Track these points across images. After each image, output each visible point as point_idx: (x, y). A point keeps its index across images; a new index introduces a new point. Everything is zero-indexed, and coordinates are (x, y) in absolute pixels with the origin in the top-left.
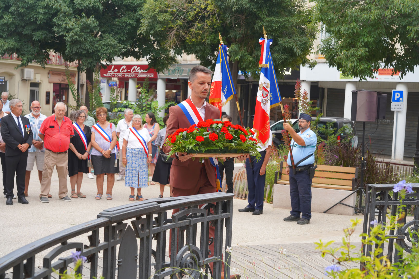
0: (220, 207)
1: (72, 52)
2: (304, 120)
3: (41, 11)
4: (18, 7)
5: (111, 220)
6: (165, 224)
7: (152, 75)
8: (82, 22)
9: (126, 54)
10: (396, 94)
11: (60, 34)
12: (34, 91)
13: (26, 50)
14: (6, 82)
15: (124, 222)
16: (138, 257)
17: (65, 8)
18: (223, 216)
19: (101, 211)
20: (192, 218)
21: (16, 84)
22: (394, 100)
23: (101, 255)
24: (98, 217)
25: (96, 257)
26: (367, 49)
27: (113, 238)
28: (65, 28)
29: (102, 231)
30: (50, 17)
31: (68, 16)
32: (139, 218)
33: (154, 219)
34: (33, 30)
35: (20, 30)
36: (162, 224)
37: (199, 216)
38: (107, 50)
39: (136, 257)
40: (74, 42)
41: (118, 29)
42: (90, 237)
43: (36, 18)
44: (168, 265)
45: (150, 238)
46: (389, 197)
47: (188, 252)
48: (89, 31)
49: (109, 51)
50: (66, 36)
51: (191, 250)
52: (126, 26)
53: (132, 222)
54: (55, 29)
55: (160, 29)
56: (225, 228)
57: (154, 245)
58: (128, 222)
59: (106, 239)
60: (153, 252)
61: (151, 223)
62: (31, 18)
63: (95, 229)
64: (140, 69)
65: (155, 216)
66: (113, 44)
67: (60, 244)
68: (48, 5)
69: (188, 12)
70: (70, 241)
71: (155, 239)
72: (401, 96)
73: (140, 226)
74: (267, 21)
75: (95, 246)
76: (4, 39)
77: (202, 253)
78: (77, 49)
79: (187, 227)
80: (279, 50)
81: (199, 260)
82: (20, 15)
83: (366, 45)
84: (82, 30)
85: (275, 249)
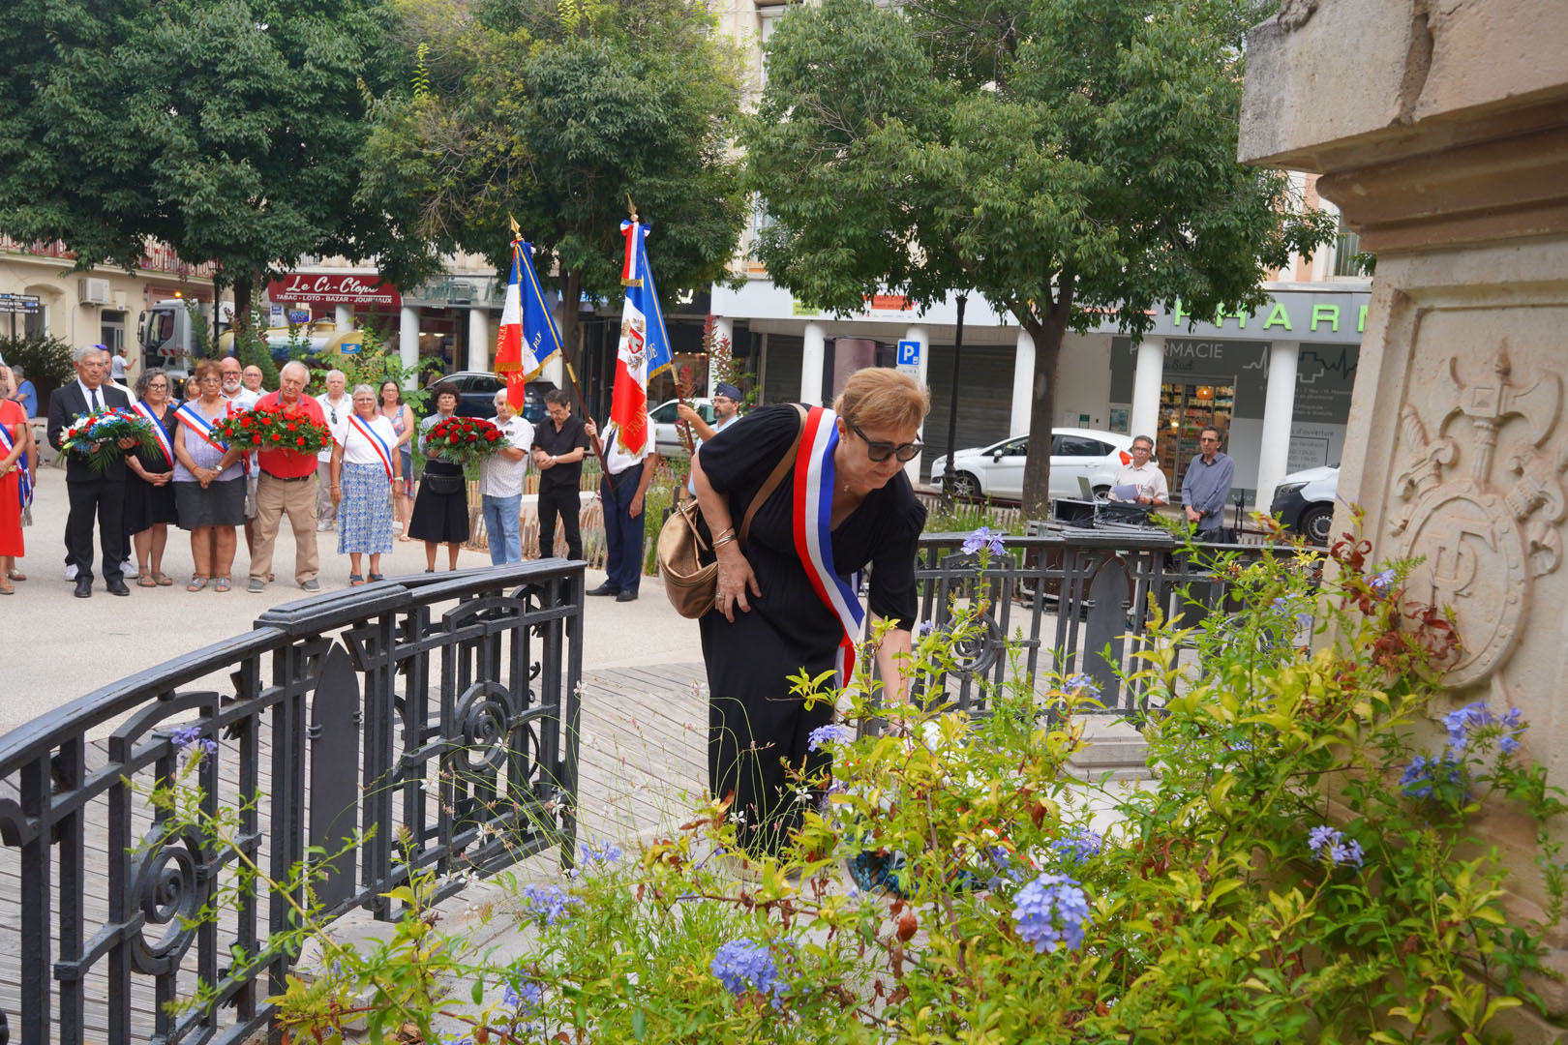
0: (555, 592)
1: (199, 240)
2: (726, 398)
3: (123, 143)
4: (66, 132)
5: (291, 632)
6: (426, 635)
7: (388, 299)
8: (221, 172)
9: (329, 250)
10: (907, 347)
11: (170, 198)
12: (112, 329)
13: (88, 233)
14: (41, 309)
15: (323, 635)
16: (362, 717)
17: (181, 139)
18: (563, 613)
19: (265, 611)
20: (490, 618)
21: (68, 314)
22: (902, 361)
23: (266, 717)
24: (257, 625)
25: (254, 724)
26: (853, 252)
27: (297, 676)
28: (181, 184)
29: (267, 659)
30: (145, 157)
31: (188, 156)
32: (360, 624)
33: (398, 626)
34: (104, 188)
35: (70, 186)
36: (419, 636)
37: (505, 615)
38: (282, 239)
39: (357, 717)
40: (204, 218)
41: (308, 192)
42: (235, 677)
43: (110, 159)
44: (434, 732)
45: (390, 670)
46: (920, 562)
47: (482, 699)
48: (238, 193)
49: (286, 241)
50: (184, 204)
51: (489, 693)
52: (327, 185)
53: (343, 634)
54: (158, 186)
55: (405, 195)
56: (566, 640)
57: (400, 684)
58: (335, 635)
59: (278, 679)
60: (399, 702)
61: (392, 634)
62: (97, 158)
63: (248, 656)
64: (361, 285)
65: (400, 617)
66: (297, 225)
67: (155, 699)
68: (138, 129)
69: (469, 158)
70: (181, 690)
71: (401, 673)
72: (917, 353)
73: (364, 642)
74: (642, 186)
75: (250, 698)
76: (33, 205)
77: (515, 701)
78: (212, 234)
79: (478, 641)
80: (670, 248)
81: (508, 715)
82: (72, 151)
83: (851, 242)
84: (221, 191)
85: (669, 675)
